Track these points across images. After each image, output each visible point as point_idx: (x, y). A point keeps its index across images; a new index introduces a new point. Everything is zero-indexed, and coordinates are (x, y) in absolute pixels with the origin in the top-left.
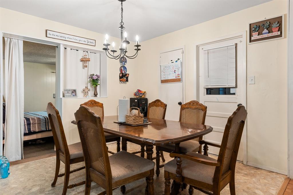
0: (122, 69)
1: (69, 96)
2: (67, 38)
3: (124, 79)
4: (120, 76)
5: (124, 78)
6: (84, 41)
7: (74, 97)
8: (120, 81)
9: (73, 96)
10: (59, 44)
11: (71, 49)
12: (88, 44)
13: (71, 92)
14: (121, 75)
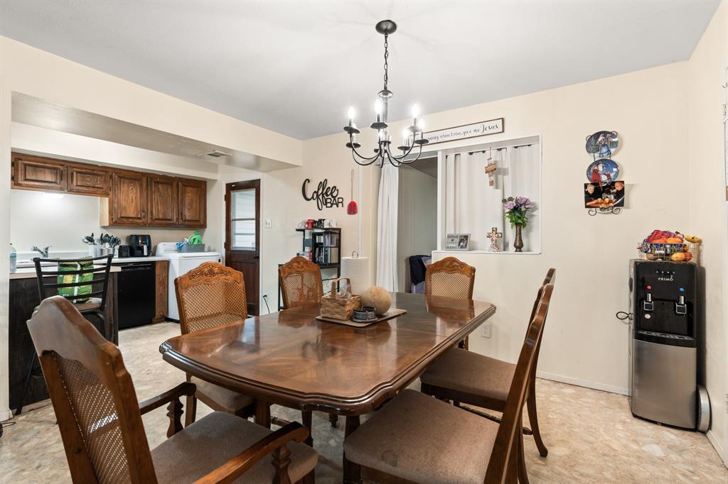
0: (596, 172)
1: (453, 247)
2: (441, 137)
3: (607, 200)
4: (586, 193)
5: (604, 195)
6: (475, 131)
7: (462, 249)
8: (587, 207)
9: (462, 247)
10: (436, 153)
11: (471, 154)
12: (485, 132)
13: (457, 240)
14: (591, 189)
